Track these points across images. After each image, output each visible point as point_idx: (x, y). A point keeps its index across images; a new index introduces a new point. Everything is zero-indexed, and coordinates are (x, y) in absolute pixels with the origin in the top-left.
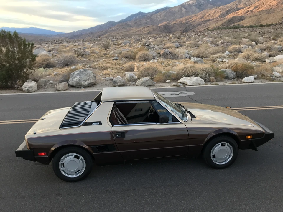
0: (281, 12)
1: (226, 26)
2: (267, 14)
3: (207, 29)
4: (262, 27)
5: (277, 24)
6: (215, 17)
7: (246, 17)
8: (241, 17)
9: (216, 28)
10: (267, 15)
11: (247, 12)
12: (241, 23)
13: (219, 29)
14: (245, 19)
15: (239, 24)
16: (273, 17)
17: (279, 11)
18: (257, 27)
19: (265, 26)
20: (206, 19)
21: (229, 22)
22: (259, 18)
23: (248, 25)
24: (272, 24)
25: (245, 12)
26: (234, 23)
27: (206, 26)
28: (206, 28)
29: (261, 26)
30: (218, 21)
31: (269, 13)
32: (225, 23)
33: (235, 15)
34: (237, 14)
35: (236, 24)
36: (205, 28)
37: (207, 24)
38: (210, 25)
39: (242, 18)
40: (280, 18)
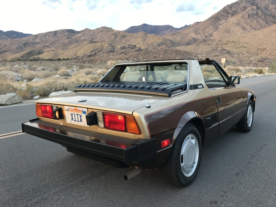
0: (73, 49)
1: (26, 58)
2: (62, 50)
3: (4, 60)
4: (60, 61)
5: (72, 59)
6: (12, 49)
7: (45, 51)
8: (39, 50)
9: (15, 59)
10: (62, 51)
11: (44, 47)
12: (41, 56)
13: (19, 61)
14: (43, 53)
15: (38, 57)
16: (68, 53)
17: (72, 48)
18: (55, 60)
19: (62, 60)
20: (2, 50)
21: (29, 54)
22: (56, 53)
23: (47, 58)
24: (68, 59)
25: (42, 47)
26: (33, 56)
27: (3, 57)
28: (4, 58)
29: (59, 59)
30: (15, 53)
31: (64, 49)
32: (24, 55)
33: (33, 49)
34: (35, 48)
35: (36, 57)
36: (2, 59)
37: (4, 54)
38: (7, 57)
39: (41, 52)
40: (73, 54)
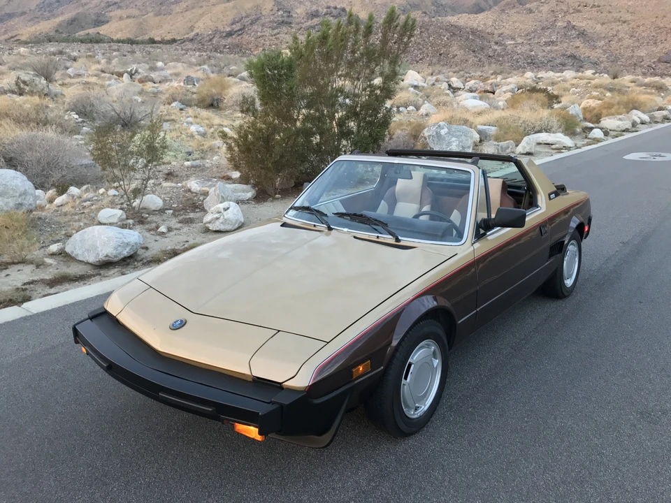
0: (185, 14)
1: (68, 34)
2: (156, 15)
3: (12, 37)
4: (155, 45)
5: (185, 41)
6: (26, 9)
7: (111, 17)
8: (98, 15)
9: (40, 37)
10: (157, 19)
11: (109, 6)
12: (104, 30)
13: (50, 42)
14: (108, 22)
15: (98, 33)
16: (171, 24)
17: (181, 12)
18: (142, 42)
19: (160, 42)
20: (3, 13)
21: (71, 24)
22: (141, 23)
23: (119, 36)
24: (174, 41)
25: (103, 5)
26: (83, 28)
27: (6, 32)
28: (10, 35)
29: (152, 41)
30: (37, 20)
31: (160, 15)
32: (60, 25)
33: (80, 10)
34: (86, 7)
35: (92, 31)
36: (6, 36)
37: (9, 24)
38: (17, 29)
39: (102, 18)
40: (185, 27)
